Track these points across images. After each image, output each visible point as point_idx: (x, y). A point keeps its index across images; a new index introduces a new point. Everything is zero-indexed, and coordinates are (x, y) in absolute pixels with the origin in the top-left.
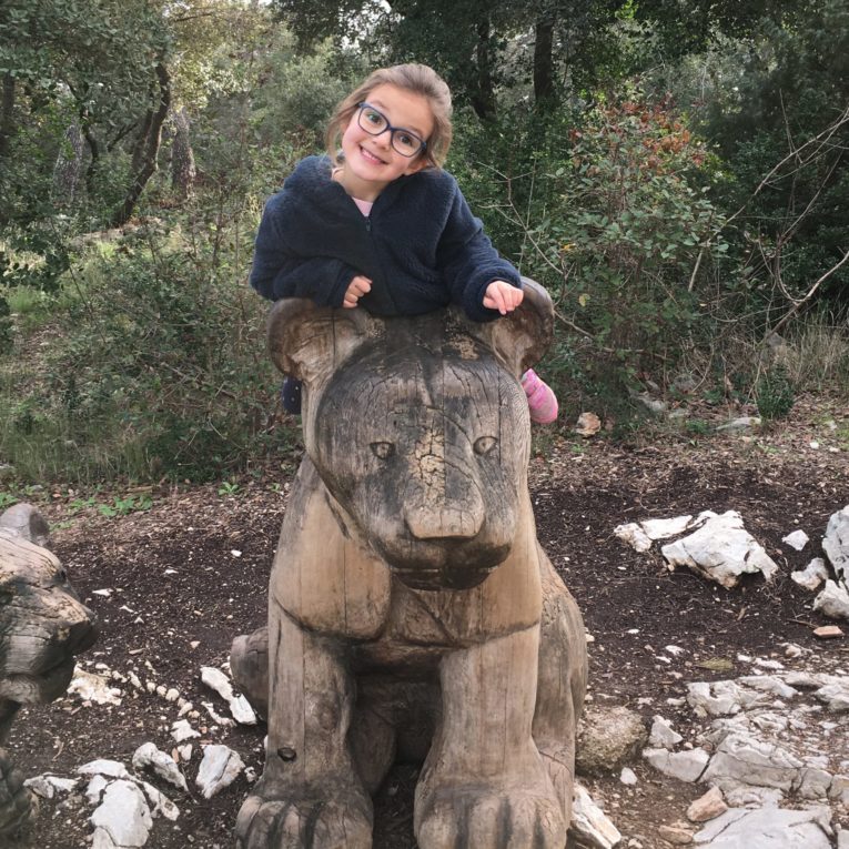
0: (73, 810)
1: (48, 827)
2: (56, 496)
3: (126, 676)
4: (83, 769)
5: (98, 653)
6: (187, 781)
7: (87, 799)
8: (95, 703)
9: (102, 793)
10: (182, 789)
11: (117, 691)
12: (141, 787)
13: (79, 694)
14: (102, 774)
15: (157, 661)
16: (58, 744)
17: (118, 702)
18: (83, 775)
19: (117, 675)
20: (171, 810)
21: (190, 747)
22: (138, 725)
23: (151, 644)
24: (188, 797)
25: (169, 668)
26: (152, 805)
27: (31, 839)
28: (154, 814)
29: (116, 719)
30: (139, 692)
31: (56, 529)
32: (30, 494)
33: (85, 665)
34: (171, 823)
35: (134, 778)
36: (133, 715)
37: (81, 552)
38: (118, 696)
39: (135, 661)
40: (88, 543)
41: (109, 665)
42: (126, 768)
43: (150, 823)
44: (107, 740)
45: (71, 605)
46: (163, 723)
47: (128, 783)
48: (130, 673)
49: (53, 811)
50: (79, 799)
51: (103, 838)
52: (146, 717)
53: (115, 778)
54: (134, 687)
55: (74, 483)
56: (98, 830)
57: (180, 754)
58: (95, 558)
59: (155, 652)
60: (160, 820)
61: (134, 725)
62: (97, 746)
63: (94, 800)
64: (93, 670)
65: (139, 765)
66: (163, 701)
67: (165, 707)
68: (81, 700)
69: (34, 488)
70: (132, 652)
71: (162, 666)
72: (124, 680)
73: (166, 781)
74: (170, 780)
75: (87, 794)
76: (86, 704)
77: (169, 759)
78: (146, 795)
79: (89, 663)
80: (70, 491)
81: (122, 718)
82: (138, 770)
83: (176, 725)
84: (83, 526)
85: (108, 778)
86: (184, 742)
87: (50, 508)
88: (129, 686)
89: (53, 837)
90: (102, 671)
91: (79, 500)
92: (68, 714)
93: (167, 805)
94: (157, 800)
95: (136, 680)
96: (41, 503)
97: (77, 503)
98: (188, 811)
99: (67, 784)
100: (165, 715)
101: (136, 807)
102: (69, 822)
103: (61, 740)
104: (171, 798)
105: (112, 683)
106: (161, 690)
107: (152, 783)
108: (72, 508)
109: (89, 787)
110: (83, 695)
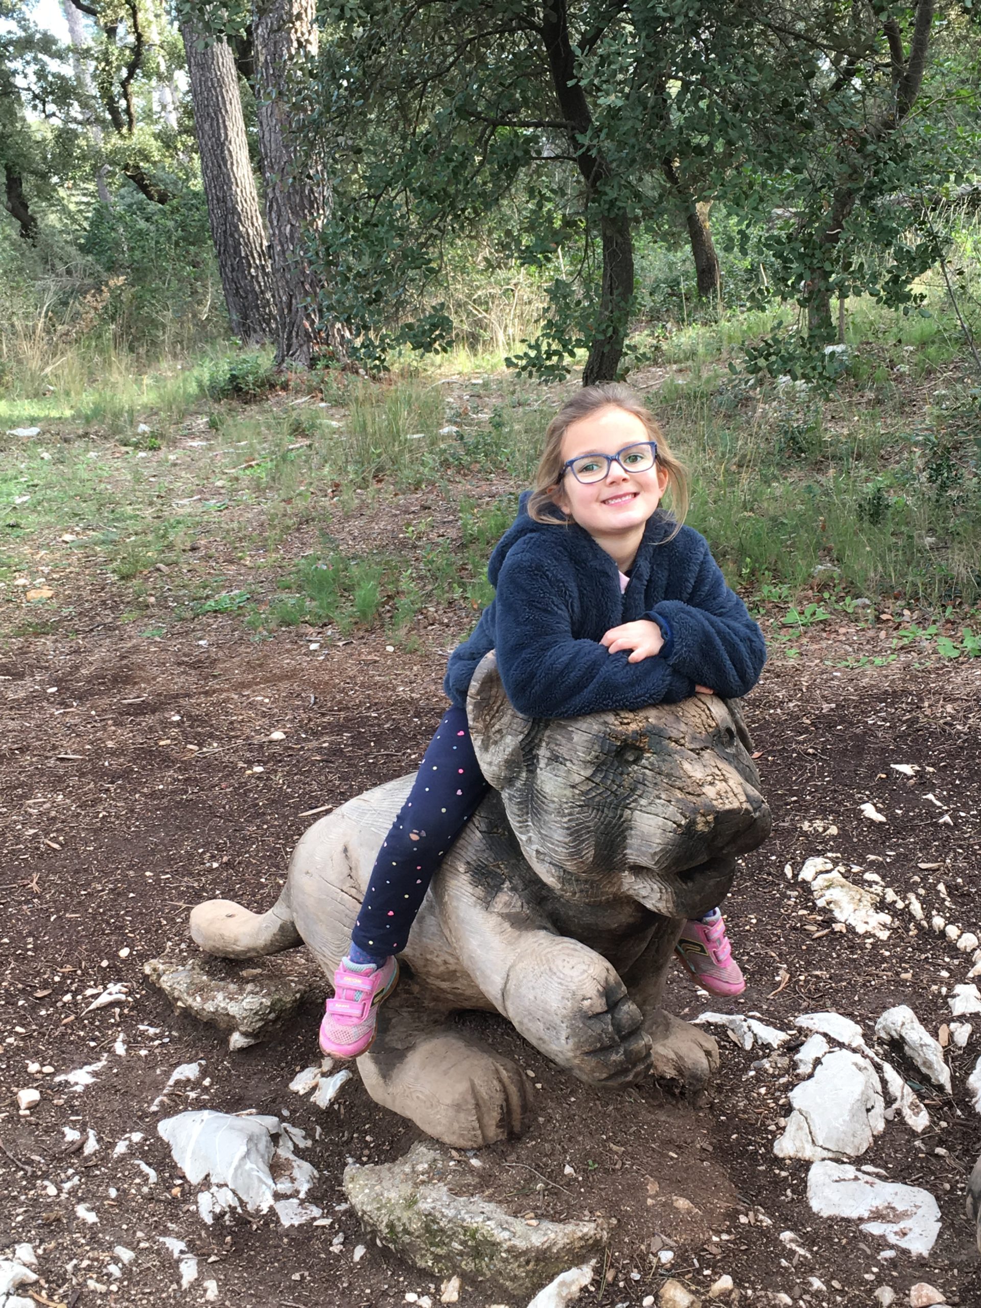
0: (773, 1076)
1: (733, 1090)
2: (884, 617)
3: (904, 899)
4: (803, 1020)
5: (872, 857)
6: (953, 1078)
7: (794, 1065)
8: (851, 929)
9: (818, 1062)
10: (940, 1088)
11: (886, 918)
12: (878, 1068)
13: (831, 911)
14: (825, 1035)
15: (957, 887)
16: (782, 976)
17: (884, 935)
18: (800, 1030)
19: (891, 896)
20: (917, 1114)
21: (968, 1028)
22: (904, 976)
23: (955, 859)
24: (948, 1103)
25: (973, 901)
26: (889, 1100)
27: (702, 1102)
28: (890, 1114)
29: (875, 959)
30: (918, 926)
31: (868, 666)
33: (849, 871)
34: (913, 1134)
35: (870, 1052)
36: (901, 960)
37: (892, 704)
38: (884, 926)
39: (924, 879)
40: (906, 692)
41: (883, 878)
42: (864, 1036)
43: (880, 1126)
44: (852, 987)
45: (725, 780)
46: (942, 982)
47: (858, 1057)
48: (912, 896)
49: (746, 1069)
50: (784, 1062)
51: (800, 1128)
52: (919, 966)
53: (841, 1045)
54: (912, 917)
55: (913, 600)
56: (795, 1114)
57: (951, 1035)
58: (908, 716)
59: (959, 872)
60: (896, 1124)
61: (898, 974)
62: (837, 991)
63: (803, 1070)
64: (858, 881)
65: (883, 1035)
66: (952, 949)
67: (952, 958)
68: (834, 920)
69: (859, 601)
70: (923, 866)
71: (963, 895)
72: (900, 905)
73: (918, 1070)
74: (924, 1070)
75: (797, 1057)
76: (837, 927)
77: (928, 1039)
78: (884, 1082)
79: (856, 869)
80: (906, 612)
81: (884, 959)
82: (881, 1042)
83: (959, 989)
84: (907, 667)
85: (833, 1043)
86: (962, 1019)
87: (871, 633)
88: (905, 915)
89: (734, 1106)
90: (870, 884)
91: (913, 627)
92: (809, 934)
93: (913, 1106)
94: (898, 1094)
95: (916, 908)
96: (862, 625)
97: (911, 631)
98: (944, 1124)
99: (774, 1037)
100: (948, 970)
101: (857, 1095)
102: (763, 1091)
103: (787, 971)
104: (921, 1097)
105: (881, 906)
106: (952, 931)
107: (897, 1068)
108: (901, 638)
109: (802, 1049)
110: (837, 914)
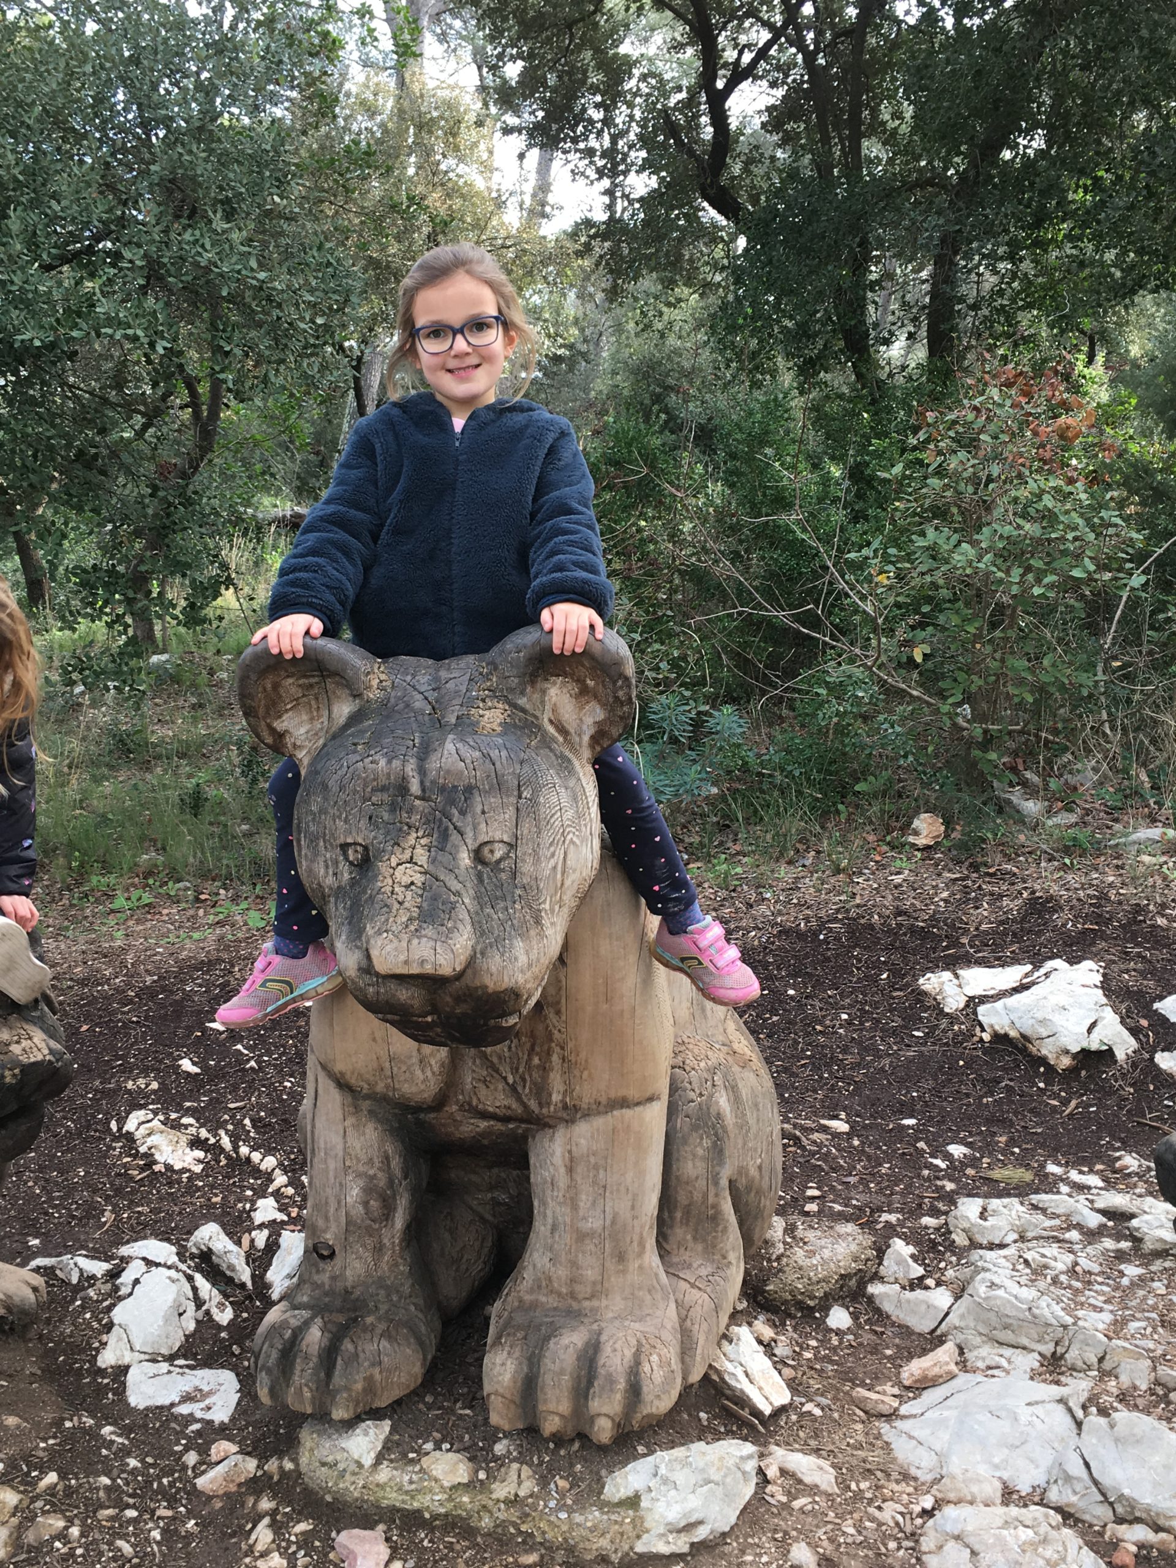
0: (97, 1301)
1: (61, 1321)
2: (203, 897)
3: (215, 1137)
4: (124, 1251)
5: (188, 1104)
6: (253, 1276)
7: (116, 1289)
8: (169, 1167)
9: (137, 1282)
10: (243, 1286)
11: (201, 1154)
12: (190, 1279)
13: (152, 1155)
14: (144, 1259)
15: (260, 1119)
16: (108, 1217)
17: (198, 1169)
18: (122, 1259)
19: (204, 1133)
20: (223, 1311)
21: (266, 1232)
22: (214, 1200)
23: (259, 1096)
24: (249, 1297)
25: (273, 1129)
26: (199, 1303)
27: (32, 1334)
28: (200, 1315)
29: (191, 1188)
30: (228, 1157)
31: (187, 941)
32: (172, 893)
33: (167, 1119)
34: (220, 1328)
35: (183, 1267)
36: (212, 1187)
37: (207, 972)
38: (199, 1161)
39: (233, 1117)
40: (220, 960)
41: (198, 1121)
42: (178, 1254)
43: (191, 1326)
44: (171, 1216)
45: (30, 1038)
46: (247, 1199)
47: (172, 1273)
48: (222, 1132)
49: (74, 1300)
50: (107, 1288)
51: (120, 1339)
52: (227, 1190)
53: (158, 1265)
54: (222, 1150)
55: (227, 881)
56: (115, 1329)
57: (252, 1241)
58: (221, 980)
59: (261, 1107)
60: (206, 1323)
61: (209, 1199)
62: (156, 1222)
63: (123, 1291)
64: (176, 1126)
65: (194, 1250)
66: (256, 1172)
67: (256, 1179)
68: (155, 1162)
69: (181, 885)
70: (232, 1106)
71: (265, 1126)
72: (212, 1141)
73: (223, 1274)
74: (228, 1273)
75: (119, 1281)
76: (156, 1168)
77: (231, 1246)
78: (195, 1289)
79: (173, 1116)
80: (222, 891)
81: (198, 1189)
82: (193, 1257)
83: (261, 1203)
84: (221, 939)
85: (149, 1263)
86: (262, 1226)
87: (191, 912)
88: (217, 1149)
89: (62, 1333)
90: (186, 1127)
91: (228, 903)
92: (131, 1178)
93: (221, 1306)
94: (207, 1297)
95: (226, 1142)
96: (183, 905)
97: (226, 908)
98: (245, 1315)
99: (98, 1268)
100: (252, 1189)
101: (170, 1302)
102: (88, 1316)
103: (112, 1211)
104: (226, 1296)
105: (196, 1143)
106: (256, 1157)
107: (206, 1277)
108: (216, 915)
109: (124, 1274)
110: (157, 1157)
